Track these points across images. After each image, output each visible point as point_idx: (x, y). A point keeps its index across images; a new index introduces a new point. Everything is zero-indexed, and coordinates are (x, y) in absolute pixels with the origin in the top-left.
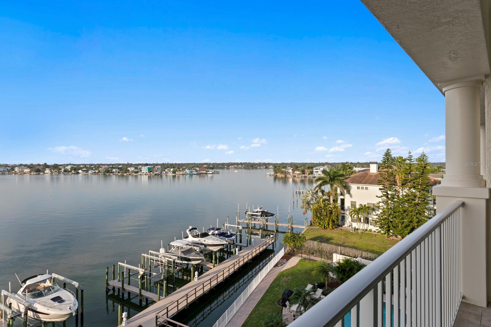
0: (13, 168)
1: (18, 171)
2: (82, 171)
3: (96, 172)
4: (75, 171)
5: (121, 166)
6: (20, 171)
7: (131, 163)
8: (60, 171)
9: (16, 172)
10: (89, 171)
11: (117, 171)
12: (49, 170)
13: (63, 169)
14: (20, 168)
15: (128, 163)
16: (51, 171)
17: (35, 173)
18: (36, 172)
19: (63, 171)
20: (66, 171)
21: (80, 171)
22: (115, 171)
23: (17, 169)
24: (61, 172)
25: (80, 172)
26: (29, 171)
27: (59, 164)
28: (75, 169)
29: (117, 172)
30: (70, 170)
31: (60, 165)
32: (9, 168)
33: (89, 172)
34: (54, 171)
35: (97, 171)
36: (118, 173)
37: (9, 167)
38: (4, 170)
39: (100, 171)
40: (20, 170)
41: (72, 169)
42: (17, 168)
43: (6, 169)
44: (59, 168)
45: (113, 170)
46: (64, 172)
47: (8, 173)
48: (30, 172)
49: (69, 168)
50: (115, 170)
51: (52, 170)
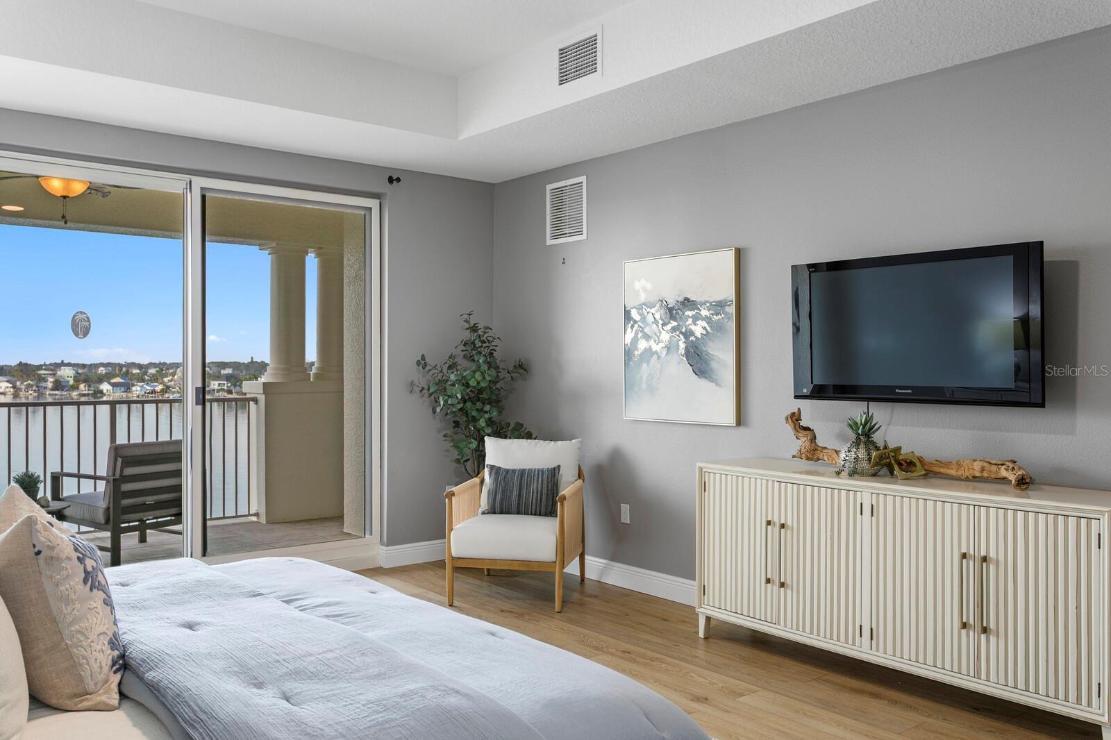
2: (110, 388)
3: (157, 388)
4: (89, 386)
5: (229, 371)
7: (262, 362)
8: (43, 384)
10: (133, 385)
11: (225, 388)
12: (8, 381)
13: (51, 379)
15: (252, 362)
16: (14, 387)
19: (50, 385)
20: (58, 385)
21: (105, 387)
22: (216, 387)
24: (45, 388)
25: (105, 391)
27: (37, 363)
28: (86, 381)
29: (223, 390)
30: (71, 382)
31: (40, 367)
33: (134, 388)
34: (23, 387)
35: (159, 388)
36: (226, 394)
39: (168, 387)
41: (77, 379)
44: (39, 375)
45: (213, 383)
46: (52, 390)
49: (67, 374)
50: (217, 383)
51: (18, 383)
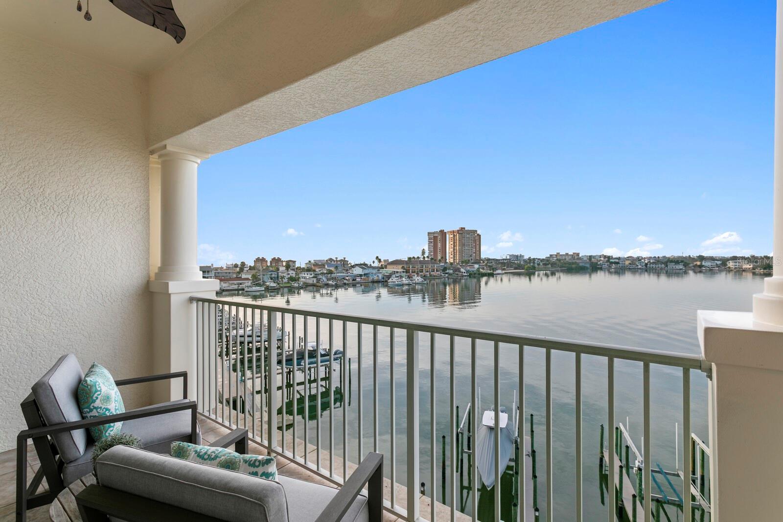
0: (724, 261)
1: (733, 267)
6: (736, 267)
9: (729, 268)
14: (736, 262)
17: (762, 270)
18: (765, 269)
23: (731, 264)
26: (751, 266)
32: (719, 263)
37: (718, 260)
38: (712, 265)
40: (736, 265)
42: (731, 261)
43: (715, 264)
47: (717, 269)
48: (754, 269)
